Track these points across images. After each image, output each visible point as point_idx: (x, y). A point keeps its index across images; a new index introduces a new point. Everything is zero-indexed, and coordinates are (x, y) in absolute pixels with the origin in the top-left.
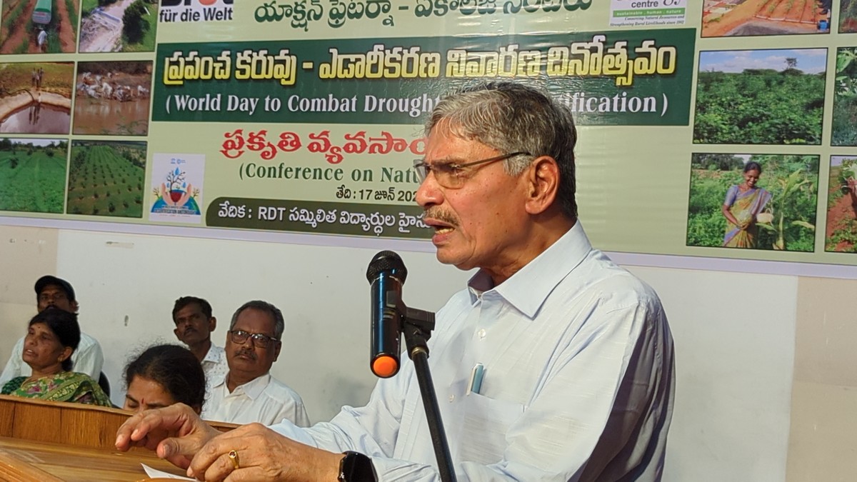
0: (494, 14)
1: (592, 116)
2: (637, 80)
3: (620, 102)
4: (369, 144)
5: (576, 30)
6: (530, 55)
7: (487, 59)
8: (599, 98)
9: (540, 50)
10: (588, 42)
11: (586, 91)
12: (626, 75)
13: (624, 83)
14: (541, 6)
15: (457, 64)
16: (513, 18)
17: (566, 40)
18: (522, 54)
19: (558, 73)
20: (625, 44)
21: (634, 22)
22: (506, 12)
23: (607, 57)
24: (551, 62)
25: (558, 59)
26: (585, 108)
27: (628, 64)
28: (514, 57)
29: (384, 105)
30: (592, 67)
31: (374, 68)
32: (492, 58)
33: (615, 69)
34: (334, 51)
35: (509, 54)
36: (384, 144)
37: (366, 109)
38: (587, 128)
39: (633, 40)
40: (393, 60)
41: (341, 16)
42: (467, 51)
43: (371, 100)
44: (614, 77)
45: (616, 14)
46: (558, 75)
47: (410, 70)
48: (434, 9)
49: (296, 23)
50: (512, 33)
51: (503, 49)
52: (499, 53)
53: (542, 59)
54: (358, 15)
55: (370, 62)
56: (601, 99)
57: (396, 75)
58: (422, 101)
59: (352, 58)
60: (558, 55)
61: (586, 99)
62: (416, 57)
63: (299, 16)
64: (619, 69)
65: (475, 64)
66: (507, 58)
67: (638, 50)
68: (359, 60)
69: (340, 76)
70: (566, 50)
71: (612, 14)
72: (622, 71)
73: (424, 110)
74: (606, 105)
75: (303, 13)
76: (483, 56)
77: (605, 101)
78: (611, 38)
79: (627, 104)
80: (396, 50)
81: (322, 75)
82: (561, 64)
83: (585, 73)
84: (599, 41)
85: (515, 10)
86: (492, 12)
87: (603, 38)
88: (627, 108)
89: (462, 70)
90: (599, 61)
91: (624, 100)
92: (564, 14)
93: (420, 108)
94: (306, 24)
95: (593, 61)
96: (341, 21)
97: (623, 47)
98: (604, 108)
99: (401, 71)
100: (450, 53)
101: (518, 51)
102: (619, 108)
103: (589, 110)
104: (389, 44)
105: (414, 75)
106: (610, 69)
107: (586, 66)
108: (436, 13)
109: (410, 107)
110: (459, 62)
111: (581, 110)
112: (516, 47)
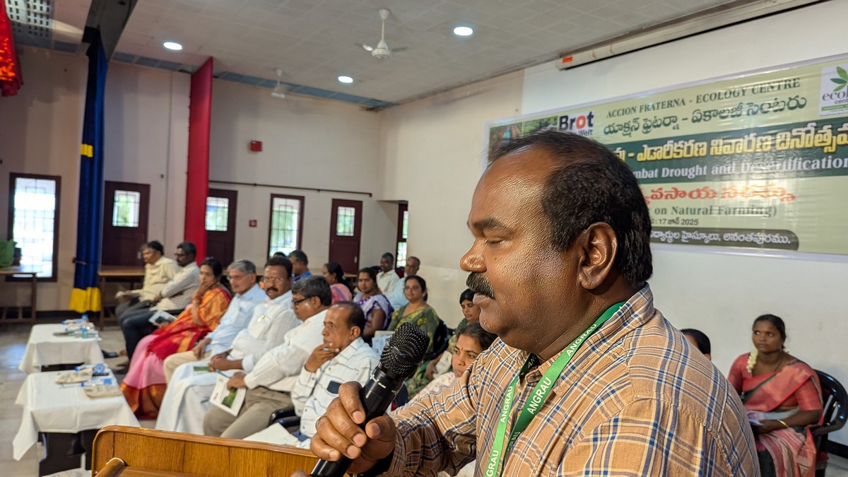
0: (741, 117)
1: (807, 172)
2: (839, 148)
3: (827, 162)
4: (665, 194)
5: (795, 121)
6: (764, 138)
7: (736, 143)
8: (811, 160)
9: (771, 135)
10: (804, 127)
11: (803, 157)
12: (831, 145)
13: (830, 151)
14: (771, 109)
15: (717, 148)
16: (753, 118)
17: (788, 128)
18: (759, 138)
19: (783, 147)
20: (830, 126)
21: (836, 112)
22: (748, 114)
23: (817, 136)
24: (778, 141)
25: (783, 139)
26: (802, 167)
27: (832, 139)
28: (754, 140)
29: (674, 173)
30: (807, 142)
31: (668, 153)
32: (739, 142)
33: (823, 142)
34: (645, 146)
35: (750, 139)
36: (673, 194)
37: (663, 176)
38: (803, 179)
39: (836, 124)
40: (679, 148)
41: (649, 127)
42: (724, 139)
43: (666, 171)
44: (823, 147)
45: (823, 109)
46: (784, 149)
47: (688, 152)
48: (703, 117)
49: (625, 133)
50: (752, 126)
51: (746, 137)
52: (744, 138)
53: (772, 140)
54: (659, 126)
55: (665, 150)
56: (814, 161)
57: (680, 156)
58: (695, 169)
59: (655, 148)
60: (784, 137)
61: (803, 161)
62: (692, 145)
63: (627, 129)
64: (825, 142)
65: (729, 146)
66: (750, 142)
67: (839, 130)
68: (659, 150)
69: (649, 159)
70: (788, 134)
71: (821, 109)
72: (829, 143)
73: (697, 174)
74: (816, 164)
75: (629, 127)
76: (733, 141)
77: (816, 162)
78: (820, 124)
79: (832, 163)
80: (681, 142)
81: (639, 159)
82: (785, 142)
83: (802, 146)
84: (812, 126)
85: (754, 113)
86: (739, 115)
87: (814, 124)
88: (832, 166)
89: (720, 150)
90: (812, 138)
91: (830, 161)
92: (787, 113)
93: (695, 173)
94: (630, 134)
95: (807, 139)
96: (649, 130)
97: (829, 129)
98: (815, 166)
99: (683, 154)
100: (713, 141)
101: (756, 137)
102: (826, 166)
103: (805, 168)
104: (676, 139)
105: (691, 155)
106: (820, 143)
107: (803, 142)
108: (705, 120)
109: (688, 173)
110: (718, 146)
111: (799, 168)
112: (755, 134)
